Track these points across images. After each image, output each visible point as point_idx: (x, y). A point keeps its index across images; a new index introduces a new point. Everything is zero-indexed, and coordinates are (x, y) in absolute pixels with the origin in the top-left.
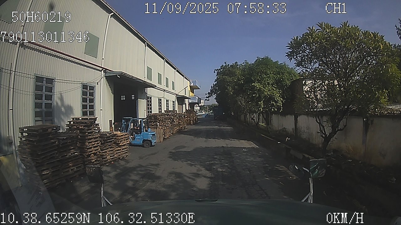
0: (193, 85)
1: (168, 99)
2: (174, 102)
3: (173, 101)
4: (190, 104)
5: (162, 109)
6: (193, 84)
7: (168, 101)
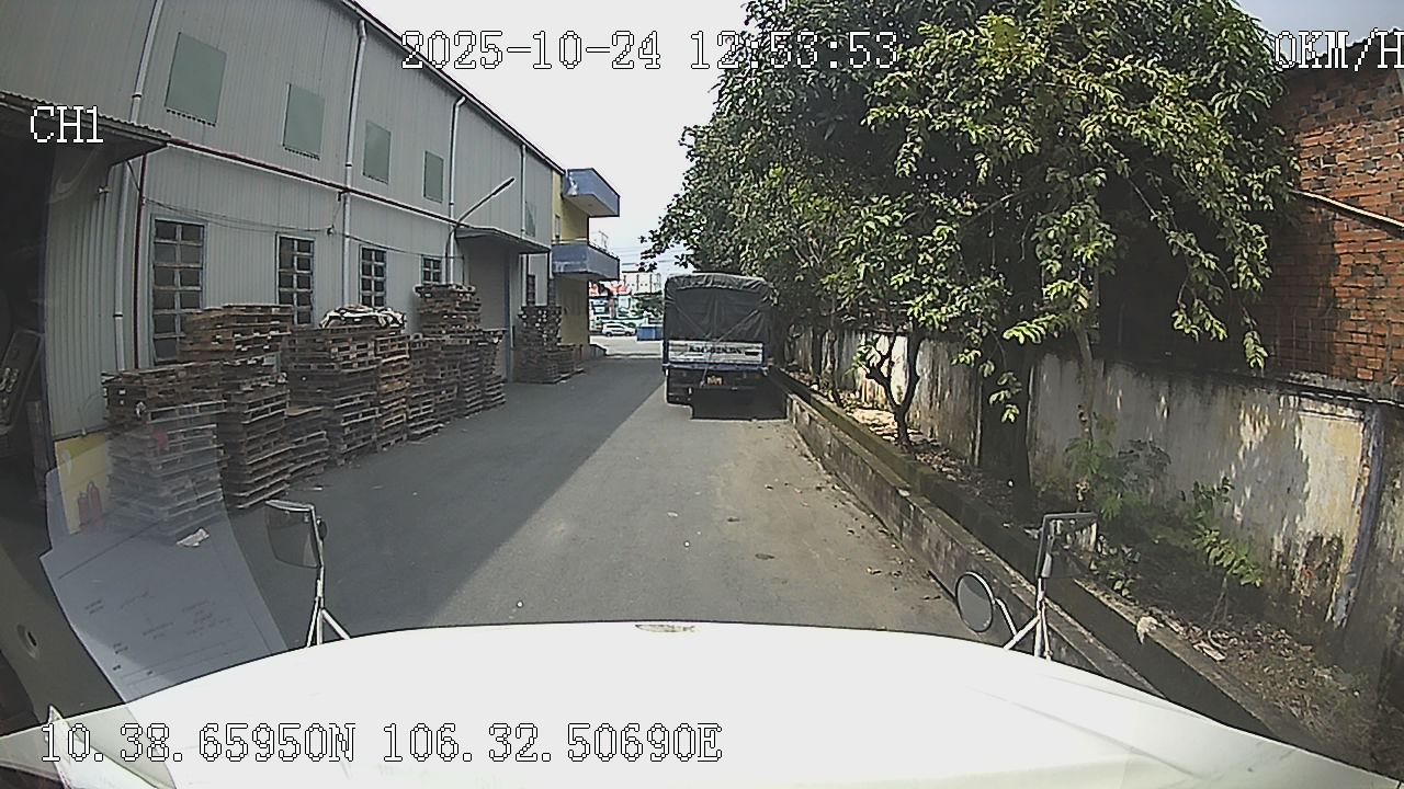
0: (575, 193)
1: (378, 242)
2: (439, 262)
3: (426, 261)
4: (557, 281)
5: (317, 298)
6: (578, 189)
7: (381, 255)
